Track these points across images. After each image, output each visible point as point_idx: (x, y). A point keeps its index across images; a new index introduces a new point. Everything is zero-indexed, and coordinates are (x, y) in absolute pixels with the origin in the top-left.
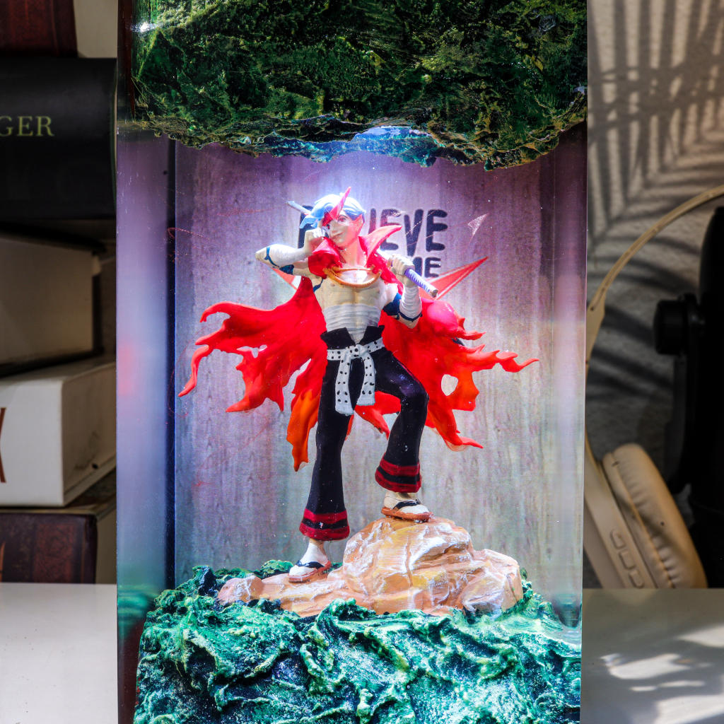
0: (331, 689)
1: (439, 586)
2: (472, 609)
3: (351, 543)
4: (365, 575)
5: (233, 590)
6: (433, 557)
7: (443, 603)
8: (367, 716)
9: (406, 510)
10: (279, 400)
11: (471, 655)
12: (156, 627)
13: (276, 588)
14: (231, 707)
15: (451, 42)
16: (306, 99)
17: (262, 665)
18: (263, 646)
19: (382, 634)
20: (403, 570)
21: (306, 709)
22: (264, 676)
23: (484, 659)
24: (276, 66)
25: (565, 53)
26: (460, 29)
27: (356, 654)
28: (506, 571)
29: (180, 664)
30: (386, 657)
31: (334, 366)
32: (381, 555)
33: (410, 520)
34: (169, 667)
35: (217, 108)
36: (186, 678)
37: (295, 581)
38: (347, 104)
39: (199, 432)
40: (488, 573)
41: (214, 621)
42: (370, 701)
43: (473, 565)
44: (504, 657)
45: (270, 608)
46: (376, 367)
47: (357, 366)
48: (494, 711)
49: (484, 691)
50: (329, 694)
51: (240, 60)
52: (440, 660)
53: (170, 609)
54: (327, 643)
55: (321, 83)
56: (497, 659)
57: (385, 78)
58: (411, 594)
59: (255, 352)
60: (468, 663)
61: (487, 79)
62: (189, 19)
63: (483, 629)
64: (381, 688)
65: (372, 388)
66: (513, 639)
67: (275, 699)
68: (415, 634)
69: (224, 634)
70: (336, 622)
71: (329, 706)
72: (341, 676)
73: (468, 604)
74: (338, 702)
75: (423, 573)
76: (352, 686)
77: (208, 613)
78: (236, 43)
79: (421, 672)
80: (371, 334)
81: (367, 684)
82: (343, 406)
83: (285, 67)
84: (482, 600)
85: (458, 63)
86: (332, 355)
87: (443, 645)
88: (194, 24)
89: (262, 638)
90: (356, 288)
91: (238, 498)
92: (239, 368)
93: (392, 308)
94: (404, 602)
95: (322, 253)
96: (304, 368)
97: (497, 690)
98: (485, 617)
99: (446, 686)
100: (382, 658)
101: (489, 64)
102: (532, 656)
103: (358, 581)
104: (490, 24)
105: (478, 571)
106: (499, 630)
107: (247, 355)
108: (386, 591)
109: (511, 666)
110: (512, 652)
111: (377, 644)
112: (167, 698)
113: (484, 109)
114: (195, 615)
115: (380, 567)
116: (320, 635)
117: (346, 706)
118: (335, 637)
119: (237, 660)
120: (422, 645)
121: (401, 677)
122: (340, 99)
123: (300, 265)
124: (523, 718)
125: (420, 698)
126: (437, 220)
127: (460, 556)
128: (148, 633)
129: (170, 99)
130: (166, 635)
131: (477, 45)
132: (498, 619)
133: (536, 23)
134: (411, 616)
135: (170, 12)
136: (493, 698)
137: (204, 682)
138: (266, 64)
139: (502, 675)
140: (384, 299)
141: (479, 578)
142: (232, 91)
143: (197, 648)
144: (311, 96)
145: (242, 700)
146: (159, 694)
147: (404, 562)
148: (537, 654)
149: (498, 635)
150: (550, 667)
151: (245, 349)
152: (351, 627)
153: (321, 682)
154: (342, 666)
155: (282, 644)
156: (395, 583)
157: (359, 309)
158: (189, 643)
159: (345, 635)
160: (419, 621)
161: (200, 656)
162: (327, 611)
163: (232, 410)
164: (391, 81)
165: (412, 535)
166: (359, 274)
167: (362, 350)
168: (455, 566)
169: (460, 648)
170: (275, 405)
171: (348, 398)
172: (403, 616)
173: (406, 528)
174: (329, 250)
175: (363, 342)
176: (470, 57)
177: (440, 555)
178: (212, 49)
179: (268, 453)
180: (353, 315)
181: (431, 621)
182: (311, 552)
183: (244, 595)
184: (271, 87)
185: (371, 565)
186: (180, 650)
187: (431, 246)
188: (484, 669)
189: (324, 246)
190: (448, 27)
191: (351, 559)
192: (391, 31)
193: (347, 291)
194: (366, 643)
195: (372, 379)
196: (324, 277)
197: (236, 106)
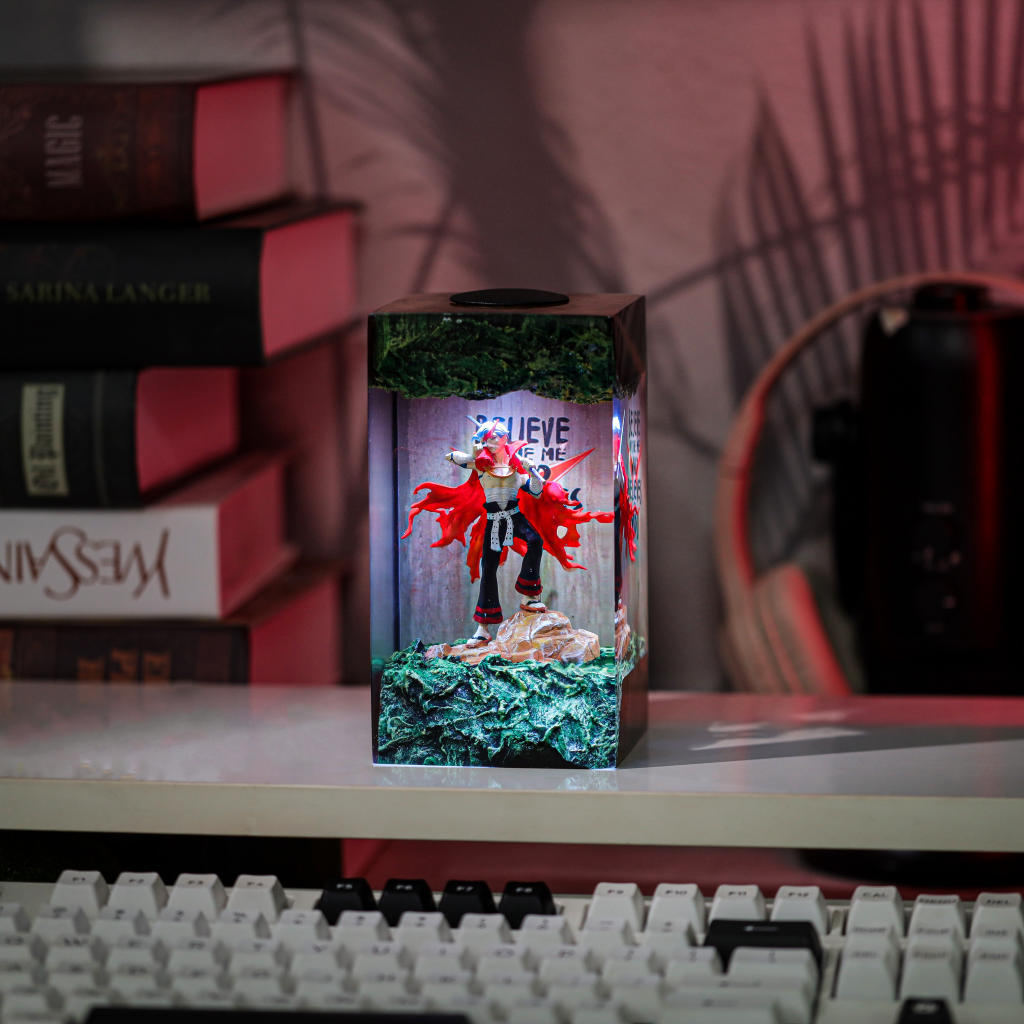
0: (486, 701)
1: (548, 647)
2: (565, 660)
3: (502, 625)
4: (507, 642)
5: (433, 652)
6: (544, 631)
7: (550, 657)
8: (504, 714)
9: (532, 606)
10: (462, 540)
11: (562, 684)
12: (390, 670)
13: (459, 650)
14: (432, 712)
15: (543, 356)
16: (468, 383)
17: (448, 689)
18: (449, 679)
19: (513, 672)
20: (528, 638)
21: (472, 712)
22: (450, 695)
23: (568, 686)
24: (452, 367)
25: (602, 361)
26: (547, 349)
27: (500, 683)
28: (589, 640)
29: (404, 689)
30: (515, 684)
31: (490, 523)
32: (517, 630)
33: (533, 611)
34: (398, 691)
35: (421, 386)
36: (407, 697)
37: (469, 647)
38: (490, 386)
39: (414, 558)
40: (577, 641)
41: (423, 666)
42: (506, 707)
43: (569, 636)
44: (579, 684)
45: (453, 660)
46: (514, 524)
47: (503, 523)
48: (572, 713)
49: (567, 702)
50: (485, 704)
51: (432, 363)
52: (545, 686)
53: (399, 662)
54: (484, 676)
55: (475, 375)
56: (575, 686)
57: (509, 374)
58: (532, 652)
59: (447, 512)
60: (560, 688)
61: (564, 374)
62: (405, 344)
63: (570, 670)
64: (512, 701)
65: (511, 536)
66: (585, 676)
67: (456, 707)
68: (531, 672)
69: (428, 673)
70: (489, 666)
71: (485, 710)
72: (492, 694)
73: (564, 658)
74: (489, 708)
75: (538, 640)
76: (497, 699)
77: (419, 661)
78: (430, 357)
79: (534, 692)
80: (511, 505)
81: (504, 699)
82: (495, 546)
83: (456, 367)
84: (572, 656)
85: (547, 367)
86: (490, 516)
87: (546, 678)
88: (408, 346)
89: (449, 675)
90: (502, 478)
91: (440, 600)
92: (437, 520)
93: (525, 488)
94: (528, 656)
95: (482, 459)
96: (476, 521)
97: (575, 702)
98: (572, 664)
99: (547, 701)
100: (513, 685)
101: (564, 367)
102: (595, 685)
103: (504, 646)
104: (563, 347)
105: (571, 640)
106: (578, 671)
107: (442, 513)
108: (519, 650)
109: (583, 690)
110: (583, 682)
111: (510, 676)
112: (396, 709)
113: (564, 387)
114: (412, 662)
115: (516, 637)
116: (480, 673)
117: (493, 710)
118: (488, 674)
119: (435, 686)
120: (536, 679)
121: (523, 695)
122: (486, 383)
123: (470, 463)
124: (588, 717)
125: (533, 706)
126: (562, 424)
127: (561, 631)
128: (386, 673)
129: (395, 381)
130: (396, 674)
131: (557, 357)
132: (581, 667)
133: (587, 347)
134: (530, 663)
135: (395, 339)
136: (573, 707)
137: (417, 698)
138: (446, 365)
139: (578, 694)
140: (520, 483)
141: (571, 644)
142: (428, 379)
143: (413, 679)
144: (471, 382)
145: (436, 709)
146: (393, 706)
147: (528, 635)
148: (598, 684)
149: (577, 674)
150: (606, 691)
151: (440, 509)
152: (497, 669)
153: (480, 698)
154: (492, 689)
155: (459, 678)
156: (524, 646)
157: (504, 491)
158: (409, 677)
159: (494, 673)
160: (534, 665)
161: (415, 683)
162: (484, 661)
163: (434, 546)
164: (513, 375)
165: (535, 619)
166: (504, 470)
167: (506, 515)
168: (558, 637)
169: (556, 680)
170: (460, 543)
171: (498, 541)
172: (526, 663)
173: (532, 615)
174: (487, 457)
175: (506, 509)
176: (554, 363)
177: (547, 631)
178: (417, 358)
179: (458, 571)
180: (500, 494)
181: (540, 665)
182: (480, 631)
183: (440, 654)
184: (449, 377)
185: (511, 636)
186: (404, 682)
187: (559, 441)
188: (568, 691)
189: (484, 455)
190: (541, 348)
191: (501, 634)
192: (511, 349)
193: (497, 481)
194: (505, 677)
195: (511, 531)
196: (484, 471)
197: (431, 386)
